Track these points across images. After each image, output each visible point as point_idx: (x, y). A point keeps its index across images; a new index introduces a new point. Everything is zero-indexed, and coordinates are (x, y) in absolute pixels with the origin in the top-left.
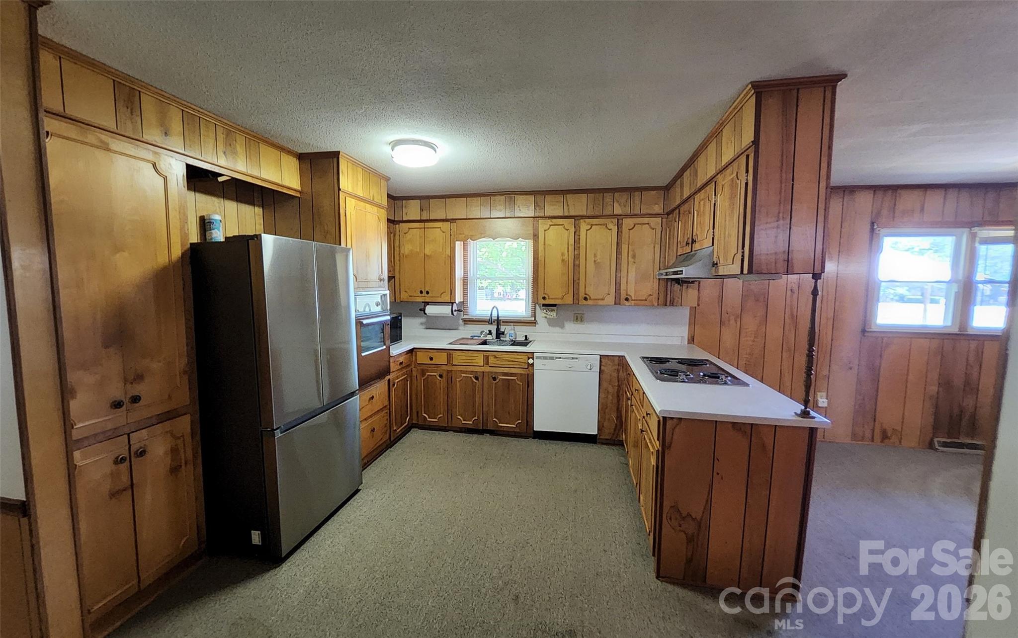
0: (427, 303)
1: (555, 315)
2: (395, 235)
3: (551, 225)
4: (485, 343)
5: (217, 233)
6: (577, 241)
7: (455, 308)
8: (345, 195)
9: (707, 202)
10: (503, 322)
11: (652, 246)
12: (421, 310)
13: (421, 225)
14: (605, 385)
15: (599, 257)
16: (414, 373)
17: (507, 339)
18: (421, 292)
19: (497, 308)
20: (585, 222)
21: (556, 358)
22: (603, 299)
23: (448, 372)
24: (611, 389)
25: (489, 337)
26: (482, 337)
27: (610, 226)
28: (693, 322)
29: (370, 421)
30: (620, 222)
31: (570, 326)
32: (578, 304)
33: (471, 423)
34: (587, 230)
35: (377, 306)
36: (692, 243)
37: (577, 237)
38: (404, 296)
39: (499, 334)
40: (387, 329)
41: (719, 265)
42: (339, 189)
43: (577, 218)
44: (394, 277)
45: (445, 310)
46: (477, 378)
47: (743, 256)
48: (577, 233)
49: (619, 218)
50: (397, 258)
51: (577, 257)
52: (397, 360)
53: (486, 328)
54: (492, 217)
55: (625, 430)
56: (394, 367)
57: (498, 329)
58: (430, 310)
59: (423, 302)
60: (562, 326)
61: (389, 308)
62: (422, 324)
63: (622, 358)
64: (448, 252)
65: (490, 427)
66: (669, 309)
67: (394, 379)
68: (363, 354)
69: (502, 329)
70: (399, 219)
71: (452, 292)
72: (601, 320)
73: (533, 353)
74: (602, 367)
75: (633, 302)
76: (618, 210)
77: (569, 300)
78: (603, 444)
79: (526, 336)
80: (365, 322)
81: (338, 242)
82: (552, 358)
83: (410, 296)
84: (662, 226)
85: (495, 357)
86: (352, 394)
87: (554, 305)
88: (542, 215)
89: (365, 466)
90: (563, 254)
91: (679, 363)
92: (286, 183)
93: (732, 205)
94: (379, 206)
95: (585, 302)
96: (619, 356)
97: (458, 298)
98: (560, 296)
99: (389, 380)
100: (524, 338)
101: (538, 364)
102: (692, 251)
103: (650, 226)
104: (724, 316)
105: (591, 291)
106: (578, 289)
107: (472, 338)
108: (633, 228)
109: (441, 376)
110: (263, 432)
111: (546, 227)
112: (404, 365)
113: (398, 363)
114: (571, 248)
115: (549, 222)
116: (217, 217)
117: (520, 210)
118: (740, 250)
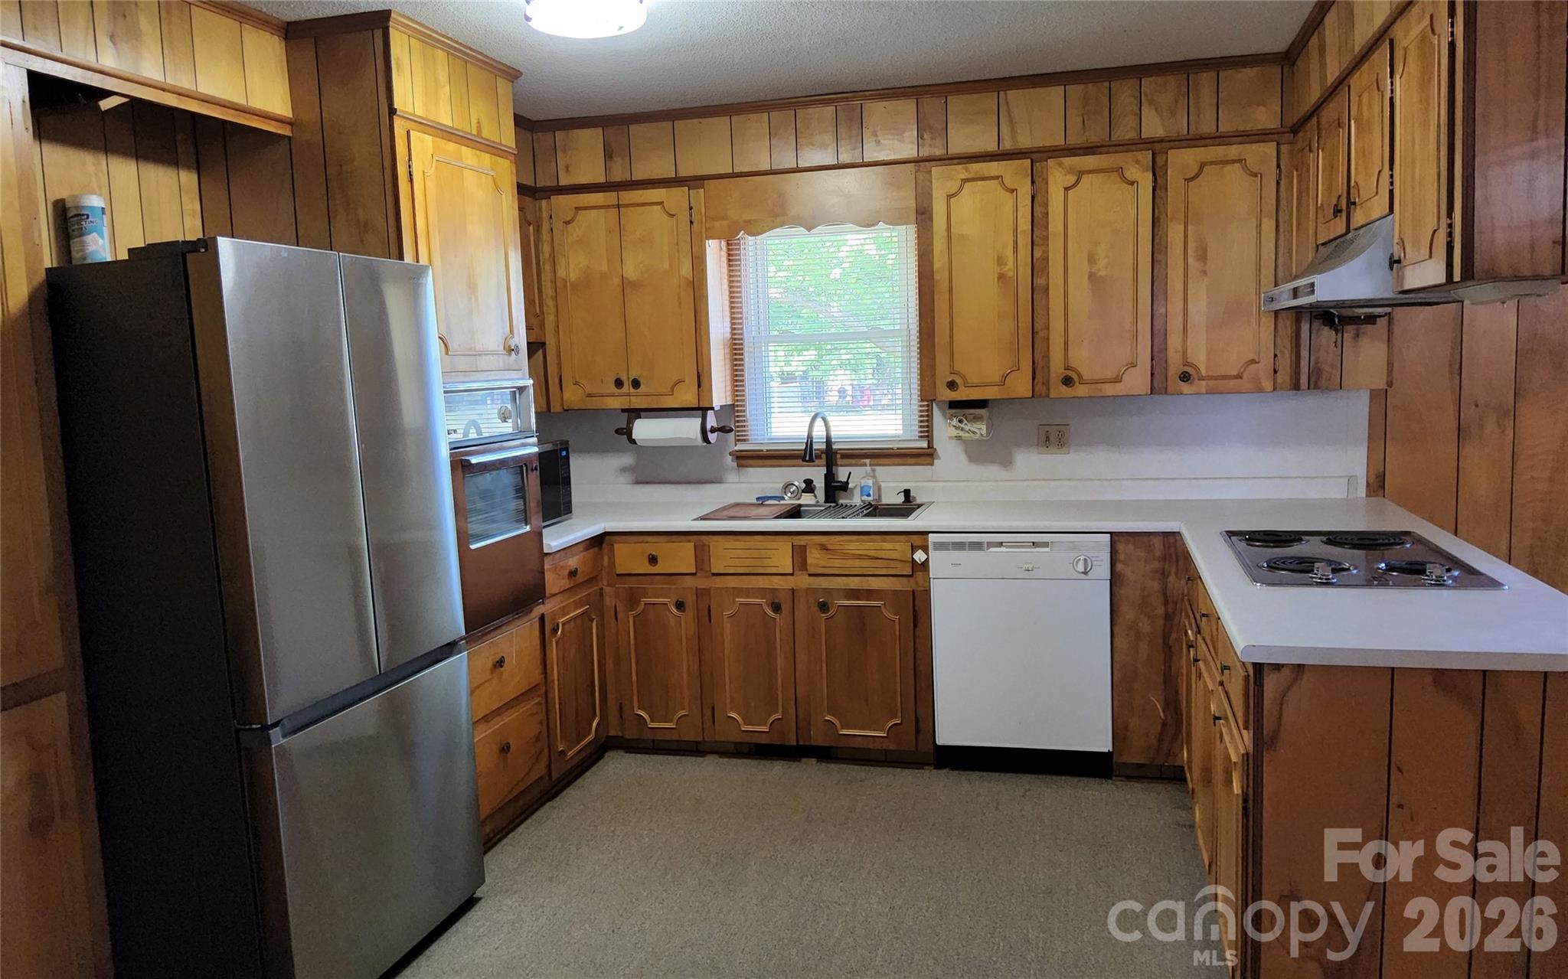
0: (635, 413)
1: (984, 432)
2: (538, 230)
3: (965, 181)
4: (795, 513)
5: (96, 243)
6: (1038, 223)
7: (711, 422)
8: (408, 125)
9: (1376, 95)
10: (844, 456)
11: (1254, 223)
12: (618, 432)
13: (611, 197)
14: (1128, 614)
15: (1102, 263)
16: (609, 601)
17: (857, 500)
18: (619, 383)
19: (824, 419)
20: (1060, 165)
21: (991, 545)
22: (1117, 380)
23: (702, 593)
24: (1145, 627)
25: (807, 499)
26: (789, 501)
27: (1133, 173)
28: (1380, 432)
29: (496, 724)
30: (1160, 160)
31: (1029, 461)
32: (1048, 396)
33: (765, 729)
34: (1067, 189)
35: (505, 420)
36: (1348, 207)
37: (1038, 210)
38: (572, 395)
39: (835, 490)
40: (533, 481)
41: (1404, 263)
42: (392, 111)
43: (1036, 157)
44: (543, 344)
45: (687, 429)
46: (776, 608)
47: (1450, 234)
48: (1038, 199)
49: (1157, 150)
50: (548, 291)
51: (1038, 267)
52: (562, 564)
53: (798, 475)
54: (801, 164)
55: (1187, 740)
56: (554, 582)
57: (830, 477)
58: (645, 430)
59: (623, 410)
60: (1006, 462)
61: (534, 427)
62: (624, 470)
63: (1172, 540)
64: (686, 270)
65: (818, 738)
66: (1311, 402)
67: (554, 615)
68: (473, 547)
69: (842, 474)
70: (549, 184)
71: (702, 379)
72: (1113, 441)
73: (927, 533)
74: (1119, 567)
75: (1204, 383)
76: (1153, 126)
77: (1021, 385)
78: (1129, 778)
79: (907, 493)
80: (474, 460)
81: (394, 250)
82: (977, 546)
83: (589, 395)
84: (1278, 166)
85: (824, 548)
86: (449, 649)
87: (982, 404)
88: (938, 152)
89: (490, 842)
90: (1000, 261)
91: (1329, 542)
92: (258, 103)
93: (1425, 102)
94: (493, 149)
95: (1065, 391)
96: (1166, 535)
97: (720, 397)
98: (997, 378)
99: (542, 618)
100: (901, 499)
101: (939, 564)
102: (1348, 231)
103: (1245, 167)
104: (1469, 413)
105: (1083, 359)
106: (1047, 356)
107: (762, 501)
108: (1197, 176)
109: (680, 606)
110: (241, 734)
111: (954, 186)
112: (580, 578)
113: (566, 573)
114: (1024, 241)
115: (960, 172)
116: (96, 201)
117: (878, 142)
118: (1444, 221)
